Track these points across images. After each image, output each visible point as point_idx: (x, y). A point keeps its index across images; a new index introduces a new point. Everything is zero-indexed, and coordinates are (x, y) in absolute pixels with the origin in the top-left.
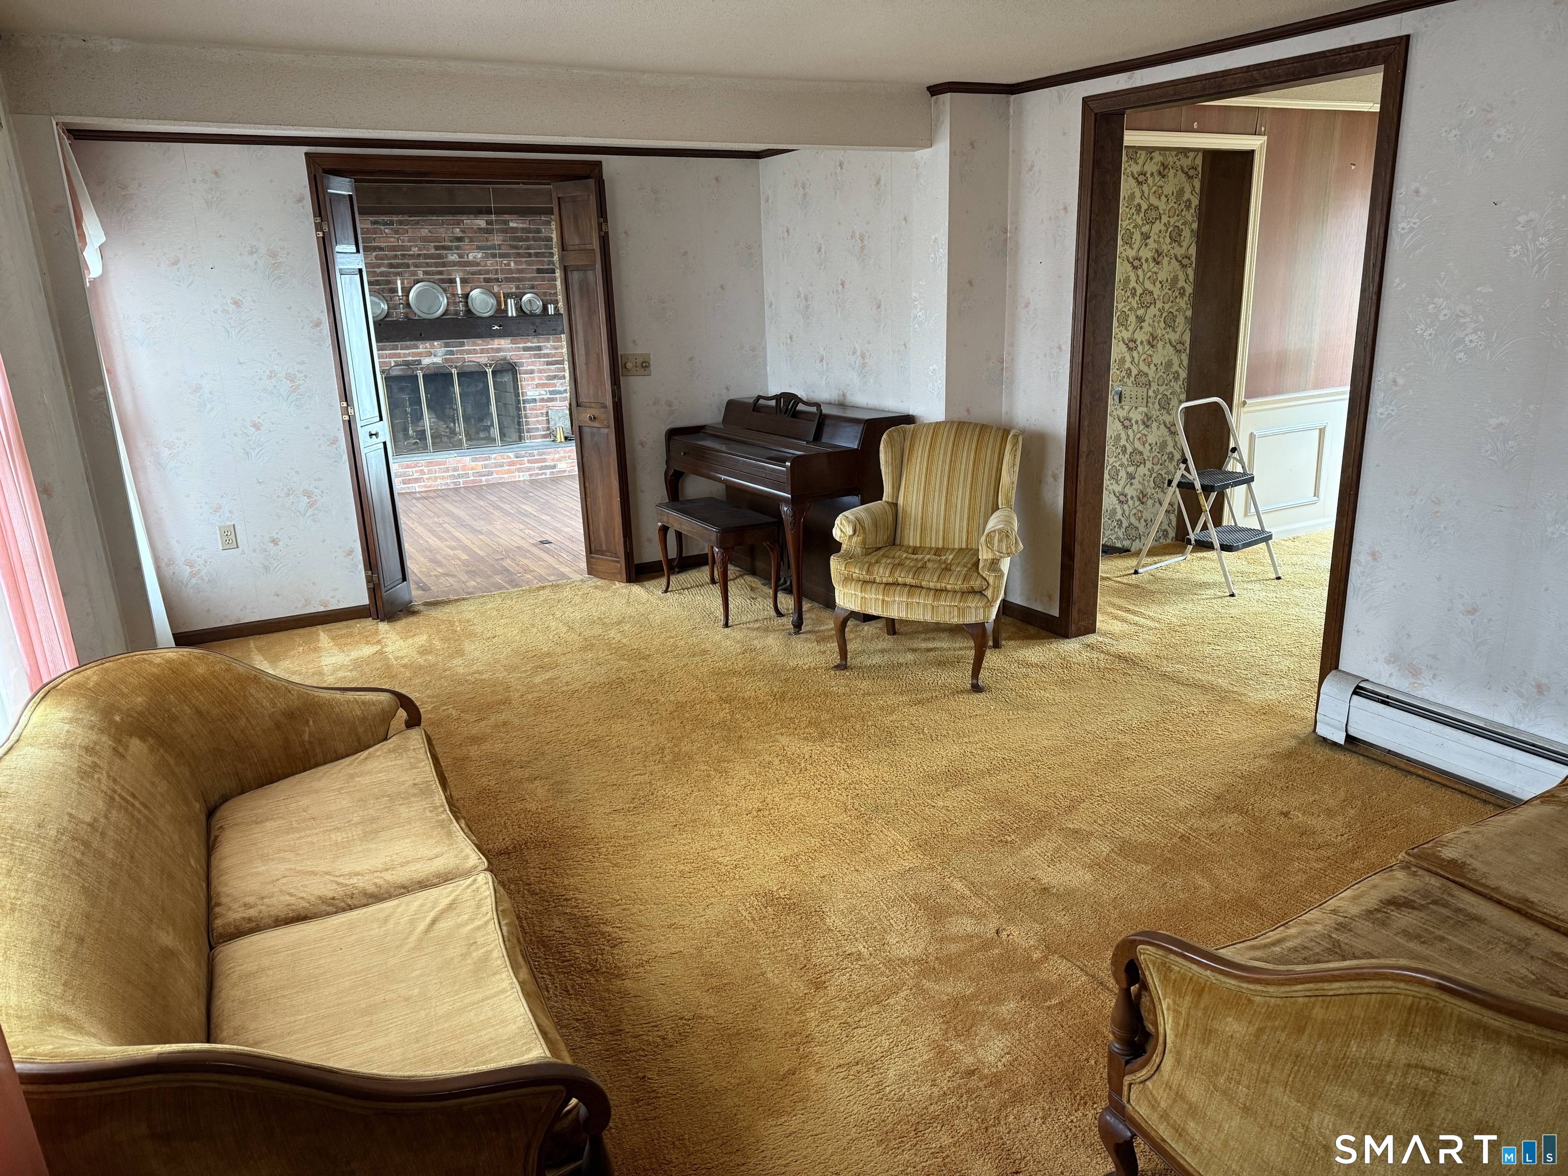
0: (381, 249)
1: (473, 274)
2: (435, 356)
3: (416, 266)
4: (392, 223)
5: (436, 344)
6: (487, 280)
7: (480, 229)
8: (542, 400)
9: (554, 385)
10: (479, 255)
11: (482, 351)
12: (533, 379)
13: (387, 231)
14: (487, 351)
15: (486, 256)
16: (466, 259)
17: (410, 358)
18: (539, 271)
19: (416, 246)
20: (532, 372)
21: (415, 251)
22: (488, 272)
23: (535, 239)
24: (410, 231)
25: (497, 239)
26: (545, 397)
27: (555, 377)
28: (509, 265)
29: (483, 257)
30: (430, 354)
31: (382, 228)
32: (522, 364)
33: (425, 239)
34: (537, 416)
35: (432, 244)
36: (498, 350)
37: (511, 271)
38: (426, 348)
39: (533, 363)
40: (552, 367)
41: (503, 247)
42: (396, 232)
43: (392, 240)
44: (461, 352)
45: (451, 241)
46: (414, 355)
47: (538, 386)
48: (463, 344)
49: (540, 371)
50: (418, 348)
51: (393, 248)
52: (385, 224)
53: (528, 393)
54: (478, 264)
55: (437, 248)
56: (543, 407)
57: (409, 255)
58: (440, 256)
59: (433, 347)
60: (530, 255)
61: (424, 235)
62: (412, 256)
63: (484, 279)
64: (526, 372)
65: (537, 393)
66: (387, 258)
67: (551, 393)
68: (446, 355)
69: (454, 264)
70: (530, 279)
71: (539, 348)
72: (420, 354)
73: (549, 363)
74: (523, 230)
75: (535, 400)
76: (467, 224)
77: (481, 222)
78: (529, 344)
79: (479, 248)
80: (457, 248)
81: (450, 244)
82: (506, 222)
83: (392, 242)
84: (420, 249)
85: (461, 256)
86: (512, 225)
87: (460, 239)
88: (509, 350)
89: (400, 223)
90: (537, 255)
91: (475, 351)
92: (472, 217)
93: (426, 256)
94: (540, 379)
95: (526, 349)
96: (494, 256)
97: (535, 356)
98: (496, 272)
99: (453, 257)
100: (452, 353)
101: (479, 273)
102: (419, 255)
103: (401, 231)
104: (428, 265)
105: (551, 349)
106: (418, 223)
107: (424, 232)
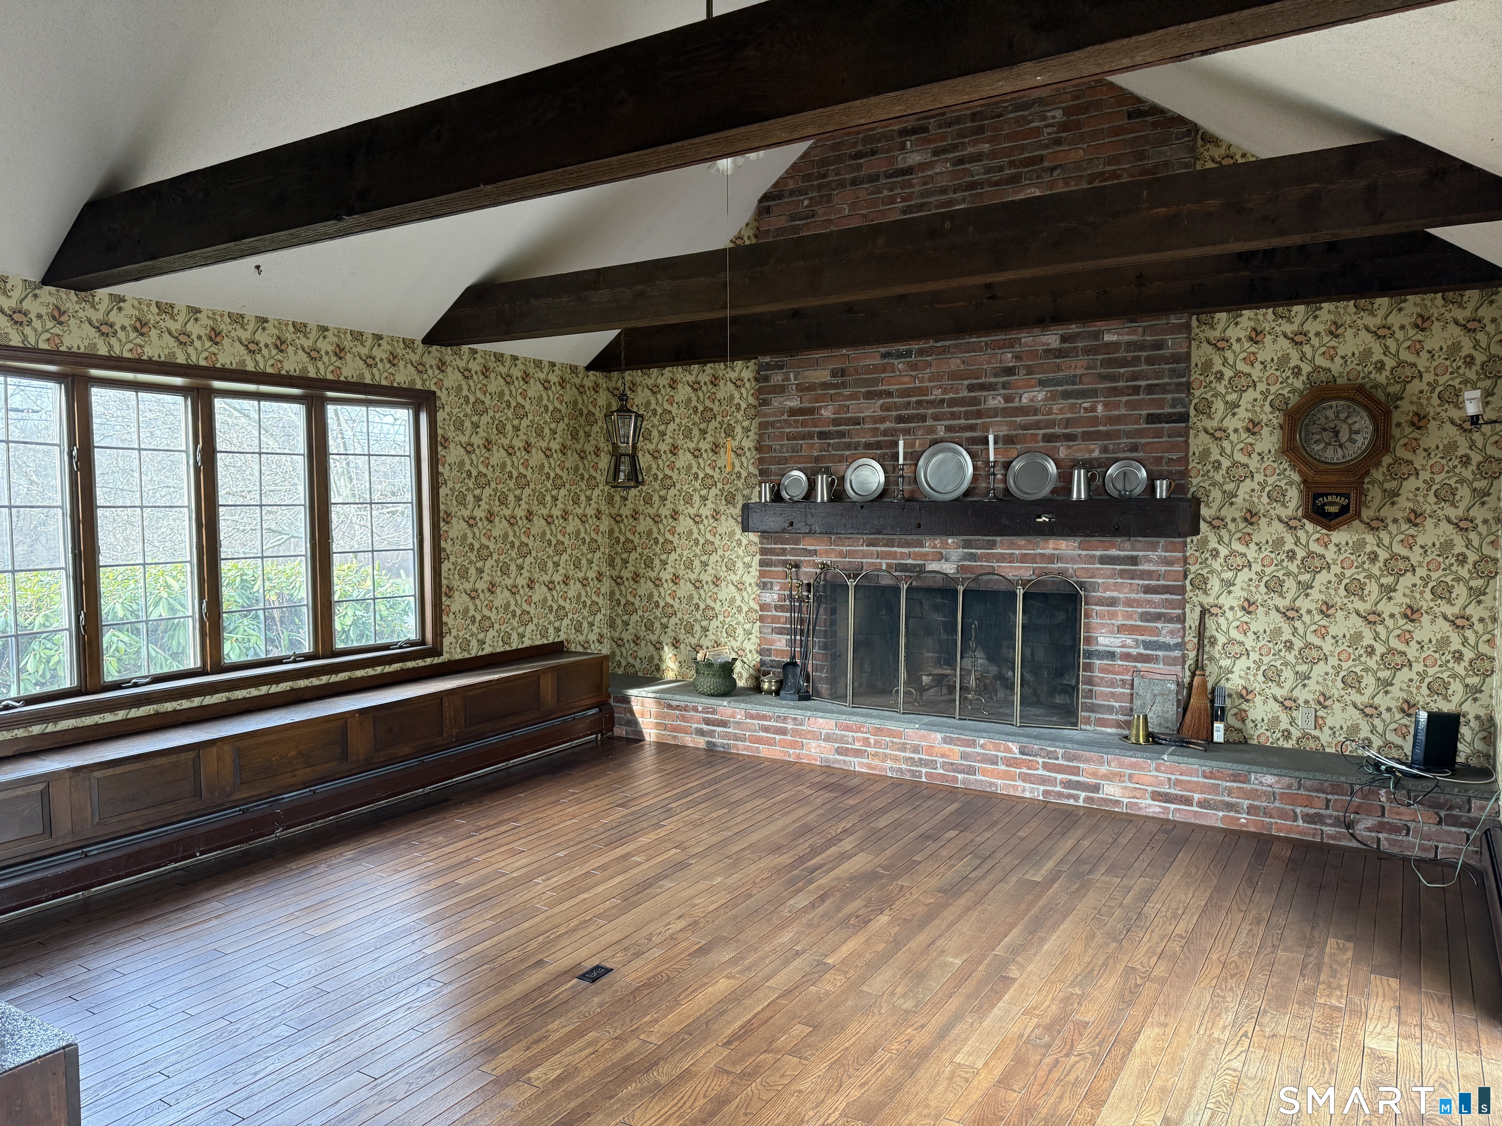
0: (889, 394)
1: (1026, 427)
2: (946, 560)
3: (936, 418)
4: (909, 353)
5: (950, 541)
6: (1048, 438)
7: (1047, 351)
8: (1127, 657)
9: (1156, 632)
10: (1040, 396)
11: (1024, 558)
12: (1112, 616)
13: (900, 366)
14: (1033, 559)
15: (1053, 397)
16: (1016, 404)
17: (910, 561)
18: (1151, 419)
19: (940, 387)
20: (1112, 602)
21: (937, 394)
22: (1051, 424)
23: (1150, 361)
24: (934, 363)
25: (1077, 366)
26: (1134, 652)
27: (1158, 617)
28: (1093, 409)
29: (1046, 399)
30: (940, 557)
31: (896, 362)
32: (1094, 587)
33: (955, 376)
34: (1112, 684)
35: (966, 382)
36: (1051, 559)
37: (1095, 421)
38: (935, 547)
39: (1117, 587)
40: (1156, 597)
41: (1085, 380)
42: (914, 367)
43: (907, 379)
44: (988, 558)
45: (996, 375)
46: (917, 556)
47: (1121, 629)
48: (993, 545)
49: (1129, 603)
50: (922, 546)
51: (907, 393)
52: (900, 355)
53: (1101, 640)
54: (1036, 411)
55: (971, 388)
56: (1126, 670)
57: (928, 402)
58: (975, 401)
59: (945, 545)
60: (1136, 390)
61: (953, 368)
62: (932, 403)
63: (1044, 435)
64: (1101, 602)
65: (1118, 642)
66: (896, 407)
67: (1147, 645)
68: (964, 559)
69: (995, 412)
70: (1129, 434)
71: (1134, 561)
72: (924, 556)
73: (1148, 590)
74: (1131, 346)
75: (1111, 655)
76: (1026, 345)
77: (1051, 339)
78: (1114, 552)
79: (1042, 383)
80: (1005, 386)
81: (993, 380)
82: (1097, 335)
83: (907, 383)
84: (945, 392)
85: (1007, 399)
86: (1107, 338)
87: (1010, 371)
88: (1073, 560)
89: (921, 352)
90: (1150, 389)
91: (1011, 558)
92: (1036, 331)
93: (953, 402)
94: (1129, 616)
95: (1104, 560)
96: (1067, 395)
97: (1122, 574)
98: (1068, 423)
99: (995, 401)
100: (973, 557)
101: (1037, 425)
102: (942, 401)
103: (920, 365)
104: (954, 416)
105: (1157, 563)
106: (945, 350)
107: (955, 363)
